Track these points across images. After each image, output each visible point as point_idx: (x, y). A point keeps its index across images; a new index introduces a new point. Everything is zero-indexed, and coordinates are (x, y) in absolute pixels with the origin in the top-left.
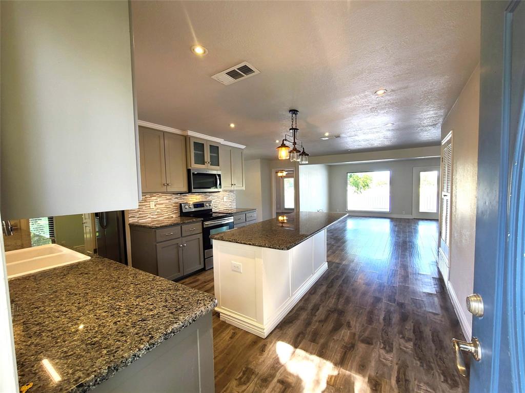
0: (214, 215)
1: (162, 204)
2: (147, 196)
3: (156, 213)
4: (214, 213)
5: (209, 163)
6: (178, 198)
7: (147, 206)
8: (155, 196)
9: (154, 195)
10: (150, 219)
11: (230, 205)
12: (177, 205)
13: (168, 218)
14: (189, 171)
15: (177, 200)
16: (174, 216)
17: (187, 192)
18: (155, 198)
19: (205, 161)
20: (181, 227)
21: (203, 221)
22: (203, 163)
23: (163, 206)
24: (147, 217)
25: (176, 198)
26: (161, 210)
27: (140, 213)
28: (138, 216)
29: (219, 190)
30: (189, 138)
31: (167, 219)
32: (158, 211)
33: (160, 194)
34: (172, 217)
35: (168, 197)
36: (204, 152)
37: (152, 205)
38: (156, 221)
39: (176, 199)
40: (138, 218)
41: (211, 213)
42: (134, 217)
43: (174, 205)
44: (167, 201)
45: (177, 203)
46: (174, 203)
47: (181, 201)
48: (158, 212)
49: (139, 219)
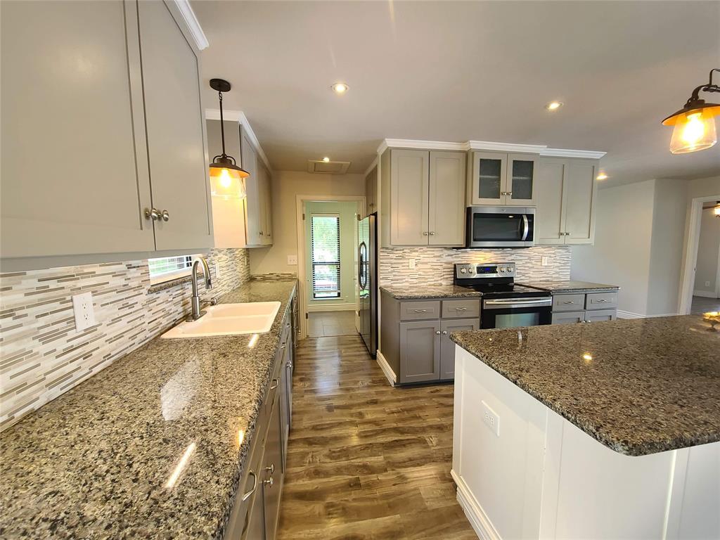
0: (517, 289)
1: (426, 263)
2: (405, 251)
3: (417, 276)
4: (515, 284)
5: (508, 194)
6: (452, 255)
7: (404, 264)
8: (417, 251)
9: (416, 249)
10: (407, 284)
11: (557, 273)
12: (450, 266)
13: (434, 285)
14: (468, 210)
15: (450, 259)
16: (444, 283)
17: (464, 246)
18: (416, 254)
19: (501, 191)
20: (441, 303)
21: (483, 298)
22: (497, 194)
23: (428, 266)
24: (404, 280)
25: (449, 255)
26: (424, 272)
27: (394, 273)
28: (392, 277)
29: (528, 243)
30: (473, 153)
31: (433, 287)
32: (419, 273)
33: (425, 249)
34: (441, 285)
35: (437, 254)
36: (499, 175)
37: (412, 263)
38: (416, 287)
39: (450, 257)
40: (392, 280)
41: (511, 284)
42: (386, 279)
43: (445, 265)
44: (435, 260)
45: (450, 263)
46: (446, 263)
47: (456, 261)
48: (419, 275)
49: (392, 282)
